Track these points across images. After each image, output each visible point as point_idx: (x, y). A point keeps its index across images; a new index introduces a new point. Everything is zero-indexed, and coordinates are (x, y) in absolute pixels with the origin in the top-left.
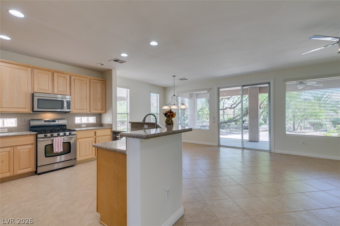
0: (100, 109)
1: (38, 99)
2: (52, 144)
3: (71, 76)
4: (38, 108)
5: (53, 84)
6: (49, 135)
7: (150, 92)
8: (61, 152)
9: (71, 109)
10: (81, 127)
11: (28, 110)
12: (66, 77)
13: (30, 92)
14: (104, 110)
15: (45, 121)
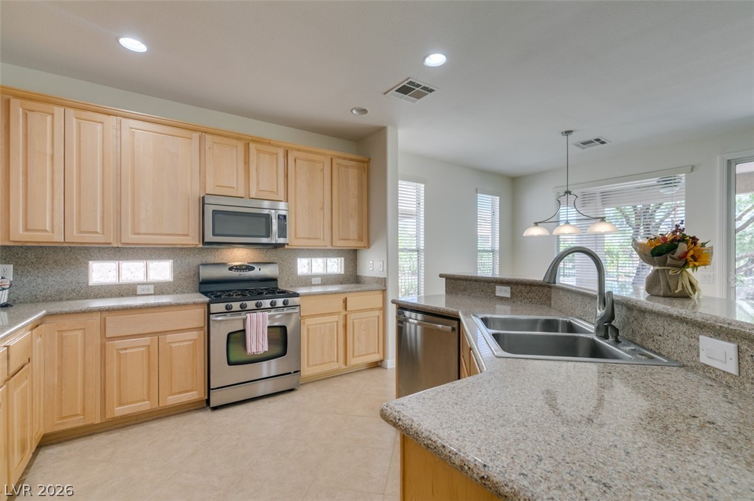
0: (356, 238)
1: (214, 212)
2: (244, 331)
3: (287, 151)
4: (214, 234)
5: (247, 171)
6: (236, 306)
7: (477, 193)
8: (265, 352)
9: (287, 236)
10: (311, 285)
11: (193, 240)
12: (277, 154)
13: (197, 193)
14: (365, 239)
15: (231, 269)
